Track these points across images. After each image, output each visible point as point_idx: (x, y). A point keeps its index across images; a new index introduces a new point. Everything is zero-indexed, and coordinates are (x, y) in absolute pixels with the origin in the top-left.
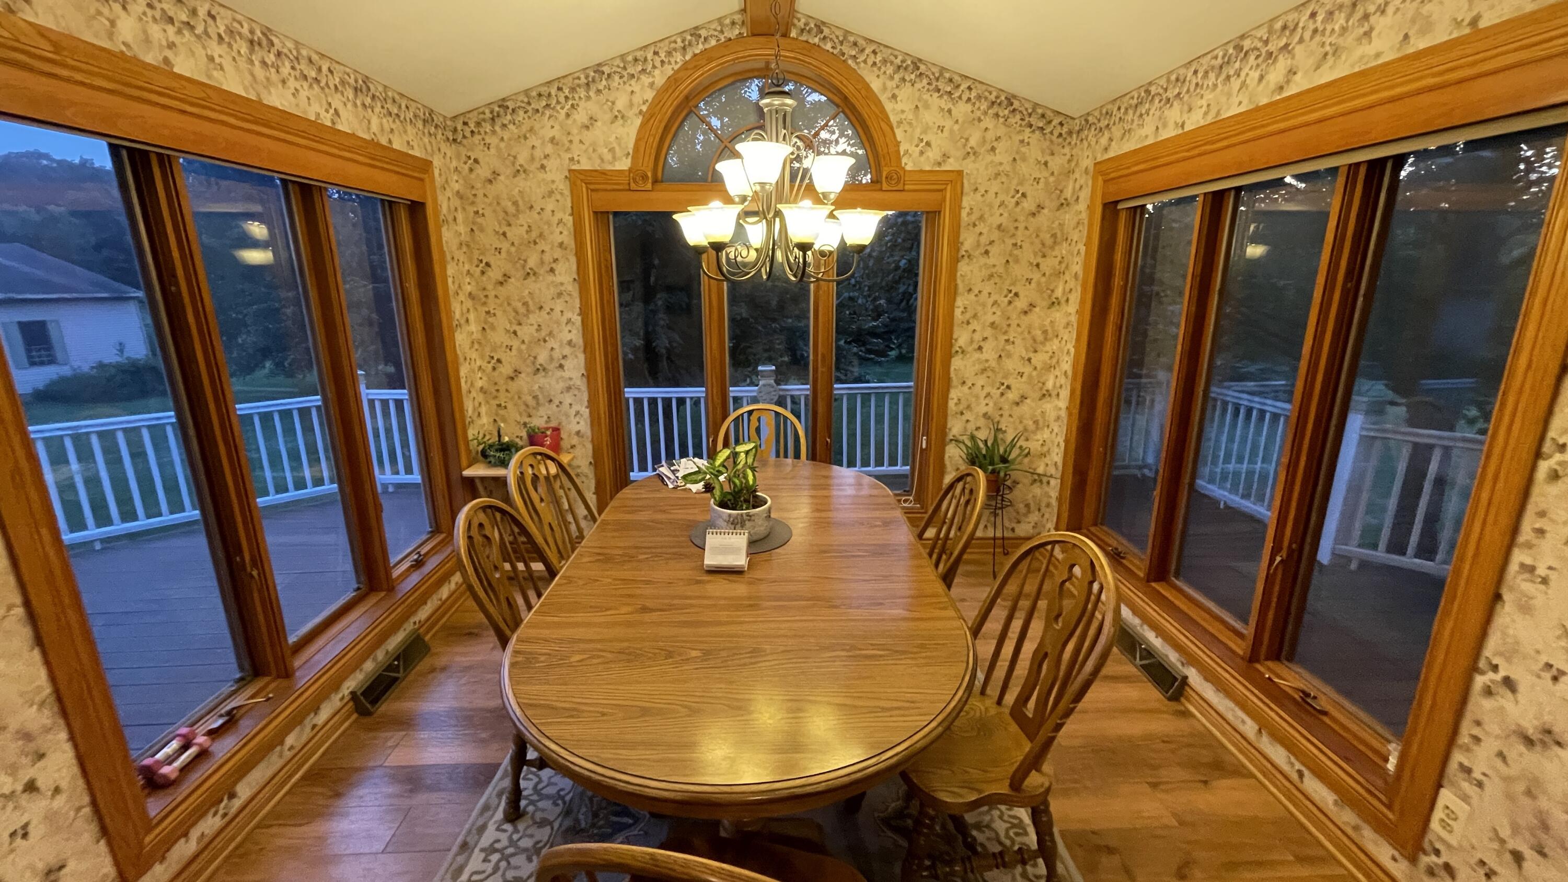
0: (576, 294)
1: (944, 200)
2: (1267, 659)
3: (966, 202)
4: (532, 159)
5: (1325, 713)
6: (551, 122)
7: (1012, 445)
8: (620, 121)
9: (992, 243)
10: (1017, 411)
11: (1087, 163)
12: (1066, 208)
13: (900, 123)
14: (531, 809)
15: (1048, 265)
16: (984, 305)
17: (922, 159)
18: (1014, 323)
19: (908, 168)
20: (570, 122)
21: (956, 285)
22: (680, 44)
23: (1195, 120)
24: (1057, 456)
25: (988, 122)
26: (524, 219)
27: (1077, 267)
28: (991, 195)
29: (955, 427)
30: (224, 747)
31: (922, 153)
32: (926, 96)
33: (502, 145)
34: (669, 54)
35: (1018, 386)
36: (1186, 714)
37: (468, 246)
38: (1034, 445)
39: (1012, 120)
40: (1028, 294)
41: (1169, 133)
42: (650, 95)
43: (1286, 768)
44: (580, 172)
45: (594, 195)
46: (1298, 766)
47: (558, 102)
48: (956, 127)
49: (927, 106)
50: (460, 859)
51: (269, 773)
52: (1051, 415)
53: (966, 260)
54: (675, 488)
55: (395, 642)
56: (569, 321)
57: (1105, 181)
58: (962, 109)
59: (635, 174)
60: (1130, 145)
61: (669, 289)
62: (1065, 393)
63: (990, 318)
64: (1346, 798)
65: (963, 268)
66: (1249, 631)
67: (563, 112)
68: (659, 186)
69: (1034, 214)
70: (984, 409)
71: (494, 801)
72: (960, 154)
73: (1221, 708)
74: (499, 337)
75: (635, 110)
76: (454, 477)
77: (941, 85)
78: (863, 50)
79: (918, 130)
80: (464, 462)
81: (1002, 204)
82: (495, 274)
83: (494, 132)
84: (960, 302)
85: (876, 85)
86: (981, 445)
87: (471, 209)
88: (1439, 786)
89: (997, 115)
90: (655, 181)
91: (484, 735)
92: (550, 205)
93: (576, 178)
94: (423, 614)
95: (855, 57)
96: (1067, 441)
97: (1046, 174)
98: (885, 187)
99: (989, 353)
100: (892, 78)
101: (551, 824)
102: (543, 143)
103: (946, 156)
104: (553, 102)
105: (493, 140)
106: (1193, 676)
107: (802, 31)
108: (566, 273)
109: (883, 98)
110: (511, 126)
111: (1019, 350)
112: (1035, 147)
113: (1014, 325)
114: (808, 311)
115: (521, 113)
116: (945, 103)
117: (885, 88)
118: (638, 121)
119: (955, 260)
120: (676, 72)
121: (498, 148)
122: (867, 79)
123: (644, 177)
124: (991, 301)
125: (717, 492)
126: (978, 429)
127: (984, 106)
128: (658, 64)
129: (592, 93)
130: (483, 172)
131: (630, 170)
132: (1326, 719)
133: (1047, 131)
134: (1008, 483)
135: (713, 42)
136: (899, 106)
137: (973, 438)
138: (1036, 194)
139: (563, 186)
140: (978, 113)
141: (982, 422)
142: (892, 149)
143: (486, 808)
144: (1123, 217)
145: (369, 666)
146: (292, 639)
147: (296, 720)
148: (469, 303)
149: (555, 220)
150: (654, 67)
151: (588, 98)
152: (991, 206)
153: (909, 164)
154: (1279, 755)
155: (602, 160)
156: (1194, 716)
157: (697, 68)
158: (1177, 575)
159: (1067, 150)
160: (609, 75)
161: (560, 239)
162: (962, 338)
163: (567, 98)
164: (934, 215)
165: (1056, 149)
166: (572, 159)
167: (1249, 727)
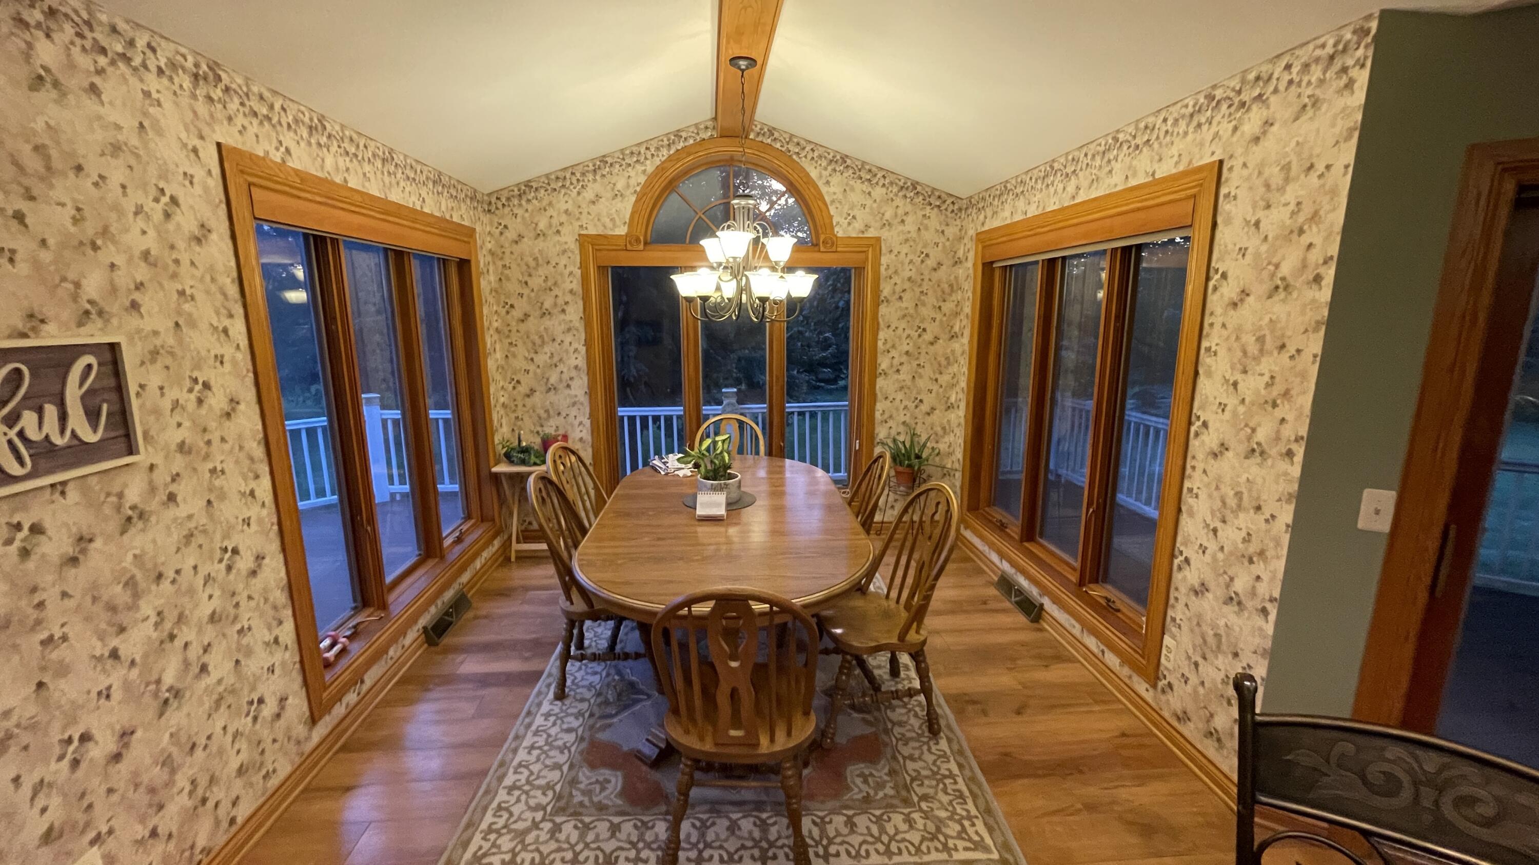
0: (582, 329)
1: (867, 258)
2: (1090, 582)
3: (884, 260)
4: (550, 226)
5: (1118, 611)
6: (566, 198)
7: (924, 445)
8: (619, 198)
9: (904, 291)
10: (929, 420)
11: (971, 232)
12: (959, 266)
13: (833, 201)
14: (572, 693)
15: (948, 307)
16: (900, 338)
17: (850, 228)
18: (923, 351)
19: (839, 235)
20: (580, 198)
21: (878, 324)
22: (666, 142)
23: (1033, 211)
24: (959, 454)
25: (899, 201)
26: (542, 271)
27: (967, 310)
28: (902, 255)
29: (882, 433)
30: (356, 648)
31: (849, 224)
32: (852, 183)
33: (527, 215)
34: (658, 149)
35: (929, 400)
36: (1042, 630)
37: (496, 291)
38: (942, 447)
39: (916, 200)
40: (933, 330)
41: (1018, 217)
42: (642, 179)
43: (1095, 650)
44: (587, 236)
45: (599, 254)
46: (1102, 647)
47: (571, 183)
48: (875, 205)
49: (852, 189)
50: (527, 720)
51: (380, 673)
52: (954, 422)
53: (885, 304)
54: (667, 474)
55: (449, 595)
56: (576, 350)
57: (984, 247)
58: (879, 192)
59: (630, 239)
60: (996, 223)
61: (639, 323)
62: (963, 405)
63: (906, 348)
64: (1126, 660)
65: (883, 310)
66: (1077, 565)
67: (575, 191)
68: (648, 247)
69: (935, 270)
70: (903, 419)
71: (544, 689)
72: (878, 225)
73: (1062, 621)
74: (519, 363)
75: (631, 190)
76: (484, 473)
77: (863, 174)
78: (804, 149)
79: (846, 207)
80: (492, 462)
81: (911, 262)
82: (517, 313)
83: (520, 205)
84: (882, 335)
85: (814, 174)
86: (901, 446)
87: (500, 263)
88: (1163, 634)
89: (905, 196)
90: (646, 243)
91: (527, 655)
92: (563, 261)
93: (584, 241)
94: (465, 578)
95: (798, 154)
96: (965, 442)
97: (943, 239)
98: (822, 249)
99: (905, 376)
100: (826, 169)
101: (589, 701)
102: (559, 214)
103: (867, 226)
104: (568, 184)
105: (520, 212)
106: (1047, 603)
107: (758, 134)
108: (574, 313)
109: (820, 184)
110: (534, 201)
111: (928, 372)
112: (935, 220)
113: (923, 353)
114: (765, 343)
115: (542, 191)
116: (866, 187)
117: (821, 176)
118: (633, 198)
119: (877, 303)
120: (663, 163)
121: (523, 218)
122: (808, 170)
123: (638, 240)
124: (905, 335)
125: (702, 469)
126: (899, 434)
127: (895, 189)
128: (649, 156)
129: (598, 177)
130: (511, 235)
131: (626, 235)
132: (1119, 615)
133: (943, 208)
134: (924, 476)
135: (691, 142)
136: (832, 189)
137: (895, 440)
138: (936, 255)
139: (574, 246)
140: (891, 195)
141: (901, 429)
142: (827, 221)
143: (539, 693)
144: (997, 274)
145: (433, 610)
146: (389, 579)
147: (393, 640)
148: (496, 337)
149: (567, 272)
150: (646, 159)
151: (595, 180)
152: (902, 263)
153: (839, 232)
154: (1092, 642)
155: (605, 227)
156: (1046, 630)
157: (678, 160)
158: (1041, 536)
159: (958, 222)
160: (611, 165)
161: (570, 286)
162: (884, 363)
163: (578, 180)
164: (860, 270)
165: (949, 221)
166: (581, 226)
167: (1077, 630)
